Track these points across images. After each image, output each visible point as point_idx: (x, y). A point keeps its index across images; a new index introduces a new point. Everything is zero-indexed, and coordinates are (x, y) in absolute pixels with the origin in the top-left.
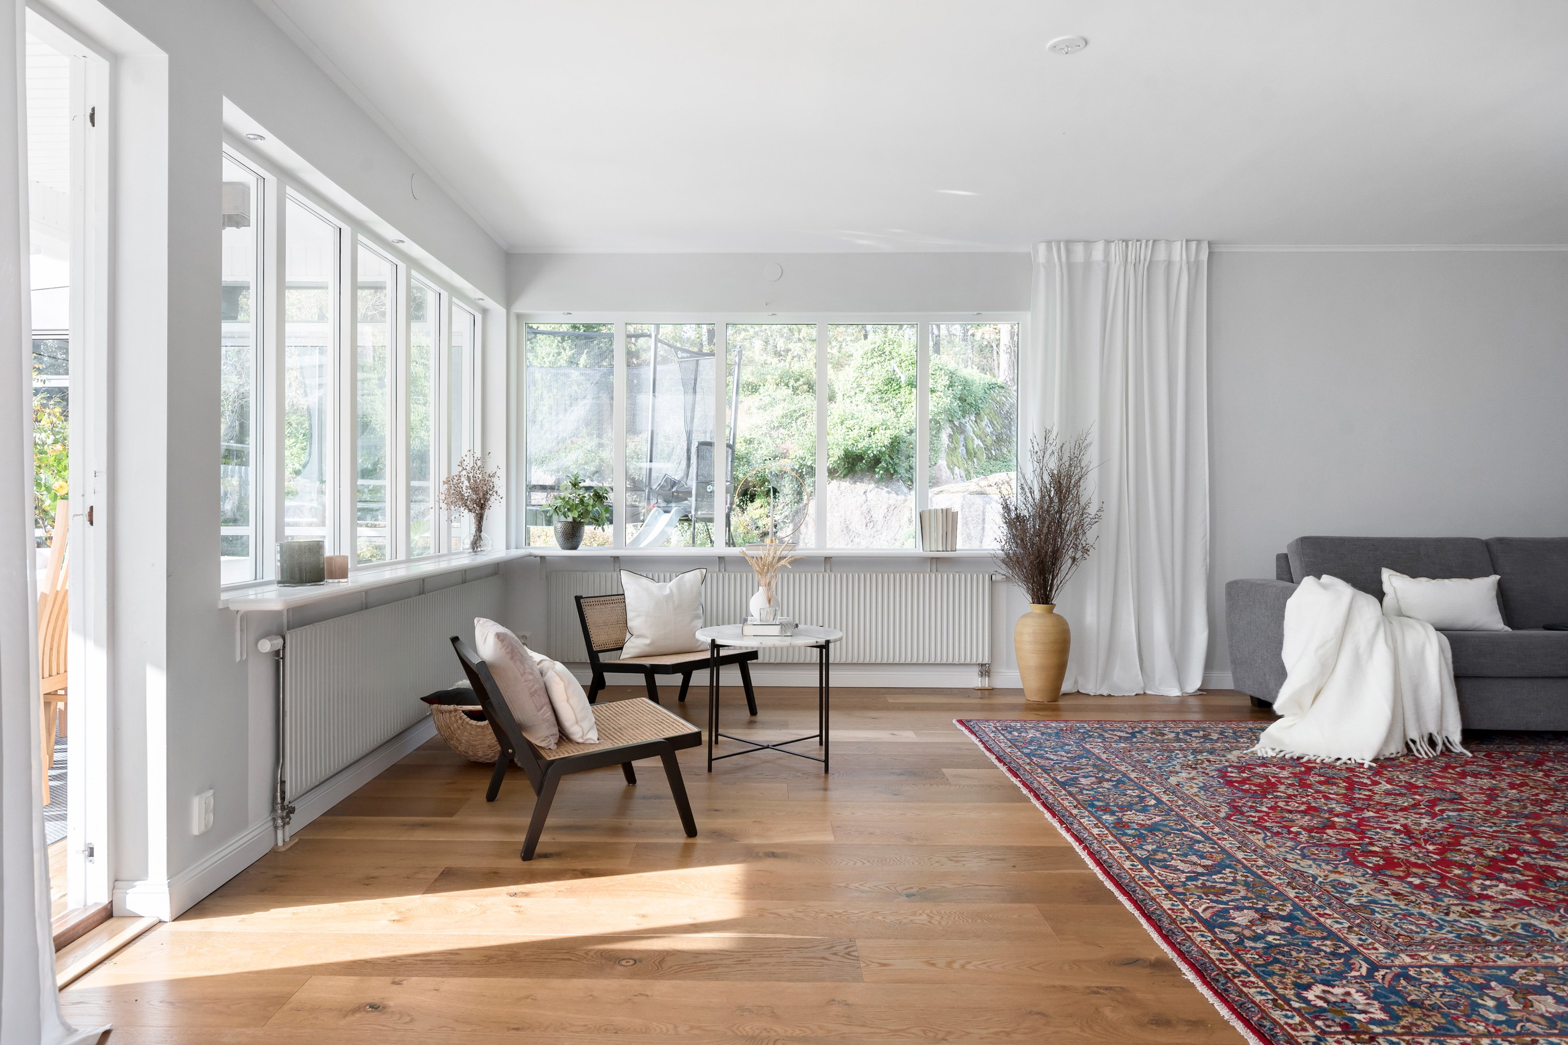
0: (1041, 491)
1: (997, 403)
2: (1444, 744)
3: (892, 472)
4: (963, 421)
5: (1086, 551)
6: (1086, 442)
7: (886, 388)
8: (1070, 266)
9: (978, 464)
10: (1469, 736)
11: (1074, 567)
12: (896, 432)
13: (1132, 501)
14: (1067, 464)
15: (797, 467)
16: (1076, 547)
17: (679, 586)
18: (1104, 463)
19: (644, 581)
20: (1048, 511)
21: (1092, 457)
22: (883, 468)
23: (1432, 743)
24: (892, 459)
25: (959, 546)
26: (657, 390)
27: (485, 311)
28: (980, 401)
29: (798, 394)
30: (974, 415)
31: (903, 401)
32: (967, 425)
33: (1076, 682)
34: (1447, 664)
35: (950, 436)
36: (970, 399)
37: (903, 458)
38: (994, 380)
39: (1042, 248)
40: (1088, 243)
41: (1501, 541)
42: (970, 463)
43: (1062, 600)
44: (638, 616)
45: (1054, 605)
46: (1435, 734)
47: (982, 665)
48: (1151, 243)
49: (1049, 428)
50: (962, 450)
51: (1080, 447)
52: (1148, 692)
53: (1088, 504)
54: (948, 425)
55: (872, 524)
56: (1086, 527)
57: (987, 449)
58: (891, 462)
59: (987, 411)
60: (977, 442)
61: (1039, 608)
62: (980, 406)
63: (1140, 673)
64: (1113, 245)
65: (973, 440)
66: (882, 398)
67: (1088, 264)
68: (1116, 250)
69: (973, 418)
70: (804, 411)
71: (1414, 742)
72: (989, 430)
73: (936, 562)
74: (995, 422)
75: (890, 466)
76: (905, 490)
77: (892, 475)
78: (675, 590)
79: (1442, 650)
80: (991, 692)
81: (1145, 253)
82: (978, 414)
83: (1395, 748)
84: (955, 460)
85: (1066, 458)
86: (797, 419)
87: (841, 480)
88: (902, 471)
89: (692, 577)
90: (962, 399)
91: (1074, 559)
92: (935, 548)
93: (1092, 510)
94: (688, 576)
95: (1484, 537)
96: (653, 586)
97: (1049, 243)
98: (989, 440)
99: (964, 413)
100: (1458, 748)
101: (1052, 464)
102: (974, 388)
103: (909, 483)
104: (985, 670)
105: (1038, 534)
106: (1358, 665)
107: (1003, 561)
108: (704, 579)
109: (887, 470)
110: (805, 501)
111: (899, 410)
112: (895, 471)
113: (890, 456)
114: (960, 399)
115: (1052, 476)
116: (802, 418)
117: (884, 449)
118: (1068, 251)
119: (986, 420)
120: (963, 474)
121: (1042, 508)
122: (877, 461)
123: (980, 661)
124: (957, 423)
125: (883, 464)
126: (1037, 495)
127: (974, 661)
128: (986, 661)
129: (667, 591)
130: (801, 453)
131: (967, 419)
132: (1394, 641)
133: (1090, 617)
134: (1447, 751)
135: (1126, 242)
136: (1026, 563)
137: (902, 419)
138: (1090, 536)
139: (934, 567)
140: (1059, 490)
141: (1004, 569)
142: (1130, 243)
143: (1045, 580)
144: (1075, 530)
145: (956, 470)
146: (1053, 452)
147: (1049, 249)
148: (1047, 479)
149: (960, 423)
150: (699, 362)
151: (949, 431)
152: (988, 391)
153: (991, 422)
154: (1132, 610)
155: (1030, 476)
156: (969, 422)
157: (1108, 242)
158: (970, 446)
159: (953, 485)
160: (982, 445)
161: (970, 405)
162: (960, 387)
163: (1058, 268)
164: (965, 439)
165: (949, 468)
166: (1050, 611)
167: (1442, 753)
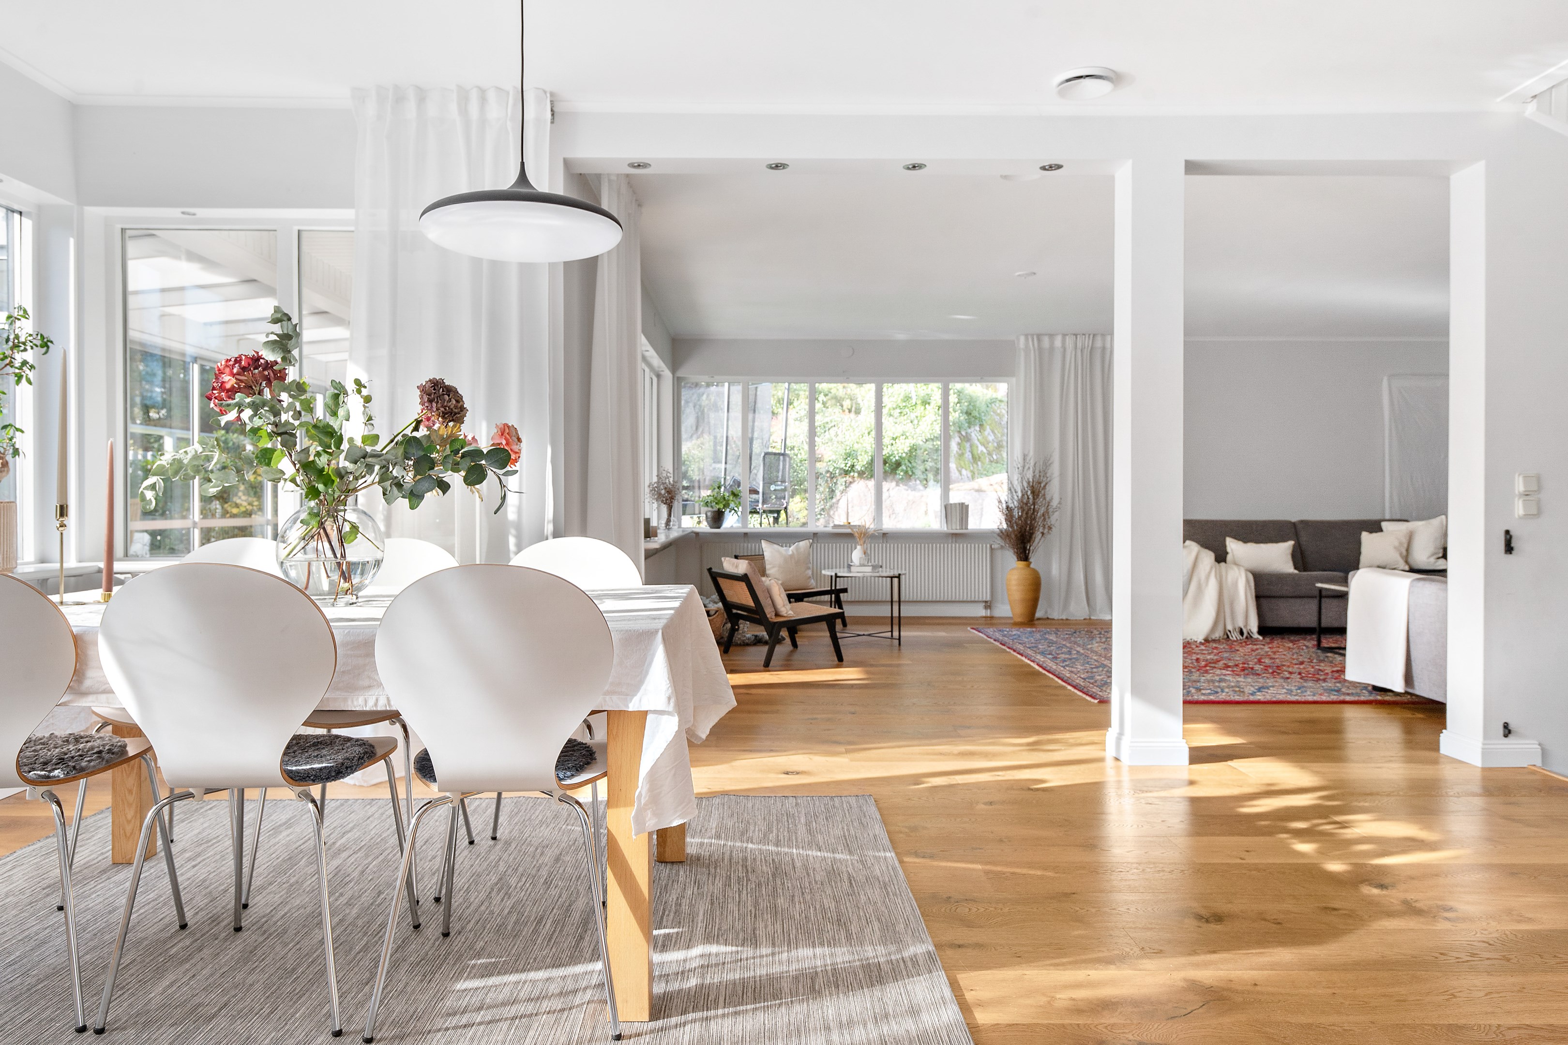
0: (1022, 492)
1: (998, 415)
2: (1248, 633)
3: (910, 473)
4: (969, 431)
5: (1050, 528)
6: (1050, 462)
7: (904, 404)
8: (1040, 349)
9: (982, 467)
10: (1262, 630)
11: (1043, 539)
12: (913, 442)
13: (1081, 498)
14: (1038, 476)
15: (831, 470)
16: (1044, 527)
17: (797, 549)
18: (1062, 475)
19: (776, 546)
20: (1026, 504)
21: (1055, 470)
22: (902, 470)
23: (1242, 633)
24: (911, 463)
25: (970, 527)
26: (730, 410)
27: (659, 376)
28: (983, 414)
29: (828, 408)
30: (978, 426)
31: (919, 415)
32: (973, 435)
33: (1046, 612)
34: (1250, 589)
35: (959, 444)
36: (975, 413)
37: (919, 462)
38: (995, 396)
39: (1022, 339)
40: (1052, 336)
41: (1302, 522)
42: (975, 466)
43: (1036, 559)
44: (773, 567)
45: (1031, 563)
46: (1242, 627)
47: (986, 602)
48: (1091, 336)
49: (1026, 453)
50: (968, 455)
51: (1047, 464)
52: (1092, 618)
53: (1052, 499)
54: (956, 435)
55: (894, 515)
56: (1050, 513)
57: (990, 454)
58: (910, 465)
59: (989, 422)
60: (981, 448)
61: (1022, 564)
62: (984, 418)
63: (1086, 605)
64: (1067, 337)
65: (977, 447)
66: (901, 413)
67: (1052, 348)
68: (1069, 341)
69: (977, 428)
70: (835, 423)
71: (1230, 631)
72: (991, 438)
73: (956, 537)
74: (996, 432)
75: (909, 469)
76: (921, 487)
77: (911, 476)
78: (795, 552)
79: (1247, 581)
80: (992, 618)
81: (1088, 342)
82: (981, 426)
83: (1218, 634)
84: (962, 463)
85: (1037, 472)
86: (829, 429)
87: (868, 479)
88: (918, 473)
89: (804, 544)
90: (968, 413)
91: (1043, 534)
92: (956, 529)
93: (1055, 503)
94: (801, 543)
95: (1293, 520)
96: (783, 550)
97: (1026, 336)
98: (991, 446)
99: (970, 424)
100: (1256, 636)
101: (1029, 475)
102: (978, 404)
103: (925, 482)
104: (988, 605)
105: (1020, 518)
106: (1200, 590)
107: (998, 535)
108: (811, 545)
109: (906, 472)
110: (838, 498)
111: (916, 422)
112: (913, 473)
113: (909, 461)
114: (967, 413)
115: (1029, 483)
116: (834, 428)
117: (904, 455)
118: (1039, 340)
119: (988, 430)
120: (970, 475)
121: (1022, 502)
122: (898, 464)
123: (984, 599)
124: (963, 433)
125: (903, 467)
126: (1020, 495)
127: (981, 599)
128: (988, 599)
129: (790, 553)
130: (834, 457)
131: (972, 429)
132: (1221, 577)
133: (1055, 571)
134: (1250, 637)
135: (1076, 335)
136: (1013, 536)
137: (918, 431)
138: (1054, 519)
139: (954, 540)
140: (1033, 492)
141: (999, 542)
142: (1078, 336)
143: (1025, 549)
144: (1043, 515)
145: (964, 472)
146: (1029, 468)
147: (1027, 339)
148: (1025, 485)
149: (966, 433)
150: (758, 389)
151: (957, 439)
152: (989, 405)
153: (993, 432)
154: (1081, 566)
155: (1016, 483)
156: (974, 432)
157: (1064, 335)
158: (975, 452)
159: (961, 484)
160: (985, 451)
161: (975, 417)
162: (966, 404)
163: (1032, 352)
164: (971, 446)
165: (958, 470)
166: (1029, 566)
167: (1247, 638)
